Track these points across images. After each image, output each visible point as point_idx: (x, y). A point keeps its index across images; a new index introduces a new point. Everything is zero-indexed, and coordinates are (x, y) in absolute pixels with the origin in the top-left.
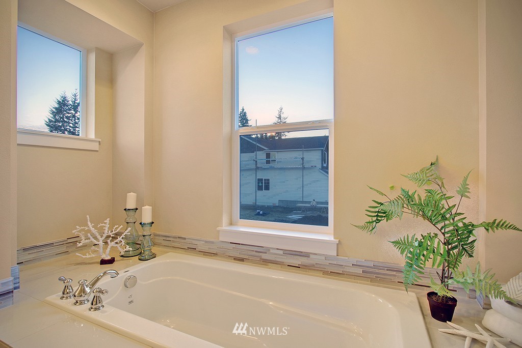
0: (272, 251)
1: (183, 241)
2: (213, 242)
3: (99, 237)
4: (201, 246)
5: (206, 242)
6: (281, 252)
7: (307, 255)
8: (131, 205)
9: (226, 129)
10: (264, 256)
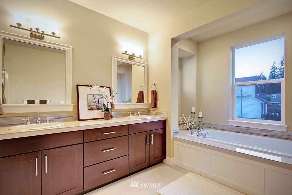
0: (254, 129)
1: (211, 125)
2: (226, 126)
3: (186, 121)
4: (220, 127)
5: (222, 125)
6: (259, 130)
7: (272, 131)
8: (193, 111)
9: (231, 84)
10: (250, 131)
